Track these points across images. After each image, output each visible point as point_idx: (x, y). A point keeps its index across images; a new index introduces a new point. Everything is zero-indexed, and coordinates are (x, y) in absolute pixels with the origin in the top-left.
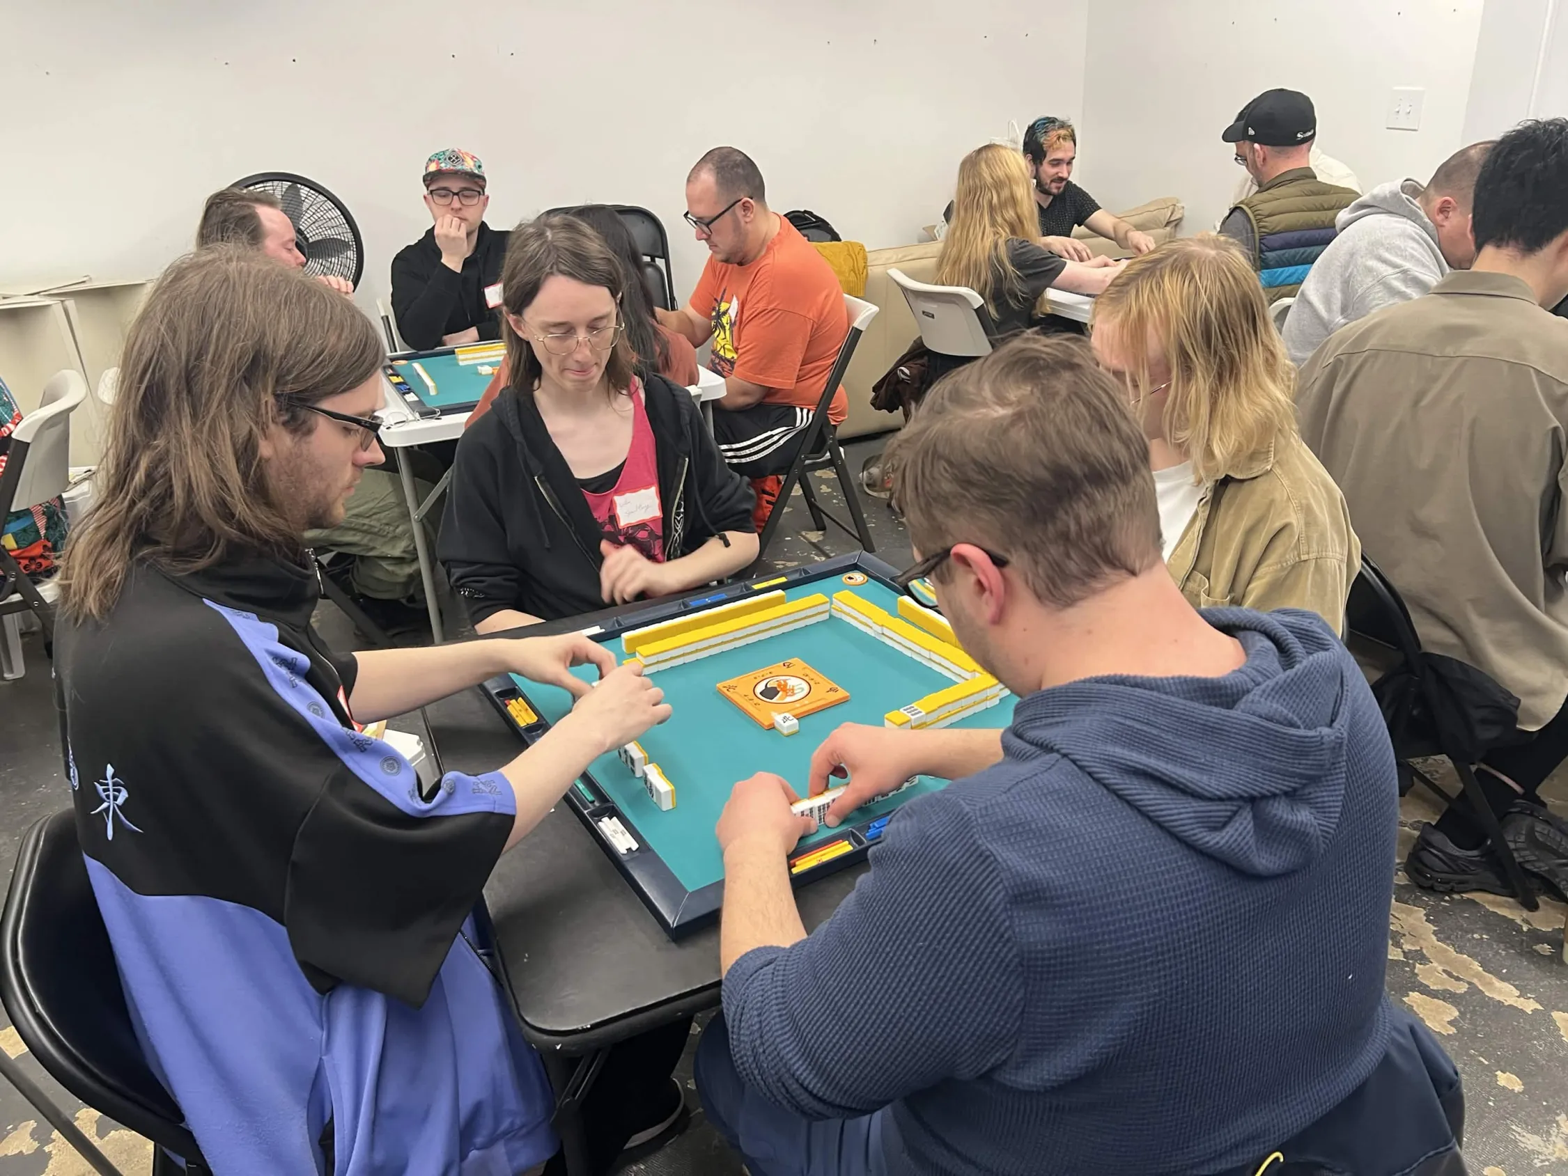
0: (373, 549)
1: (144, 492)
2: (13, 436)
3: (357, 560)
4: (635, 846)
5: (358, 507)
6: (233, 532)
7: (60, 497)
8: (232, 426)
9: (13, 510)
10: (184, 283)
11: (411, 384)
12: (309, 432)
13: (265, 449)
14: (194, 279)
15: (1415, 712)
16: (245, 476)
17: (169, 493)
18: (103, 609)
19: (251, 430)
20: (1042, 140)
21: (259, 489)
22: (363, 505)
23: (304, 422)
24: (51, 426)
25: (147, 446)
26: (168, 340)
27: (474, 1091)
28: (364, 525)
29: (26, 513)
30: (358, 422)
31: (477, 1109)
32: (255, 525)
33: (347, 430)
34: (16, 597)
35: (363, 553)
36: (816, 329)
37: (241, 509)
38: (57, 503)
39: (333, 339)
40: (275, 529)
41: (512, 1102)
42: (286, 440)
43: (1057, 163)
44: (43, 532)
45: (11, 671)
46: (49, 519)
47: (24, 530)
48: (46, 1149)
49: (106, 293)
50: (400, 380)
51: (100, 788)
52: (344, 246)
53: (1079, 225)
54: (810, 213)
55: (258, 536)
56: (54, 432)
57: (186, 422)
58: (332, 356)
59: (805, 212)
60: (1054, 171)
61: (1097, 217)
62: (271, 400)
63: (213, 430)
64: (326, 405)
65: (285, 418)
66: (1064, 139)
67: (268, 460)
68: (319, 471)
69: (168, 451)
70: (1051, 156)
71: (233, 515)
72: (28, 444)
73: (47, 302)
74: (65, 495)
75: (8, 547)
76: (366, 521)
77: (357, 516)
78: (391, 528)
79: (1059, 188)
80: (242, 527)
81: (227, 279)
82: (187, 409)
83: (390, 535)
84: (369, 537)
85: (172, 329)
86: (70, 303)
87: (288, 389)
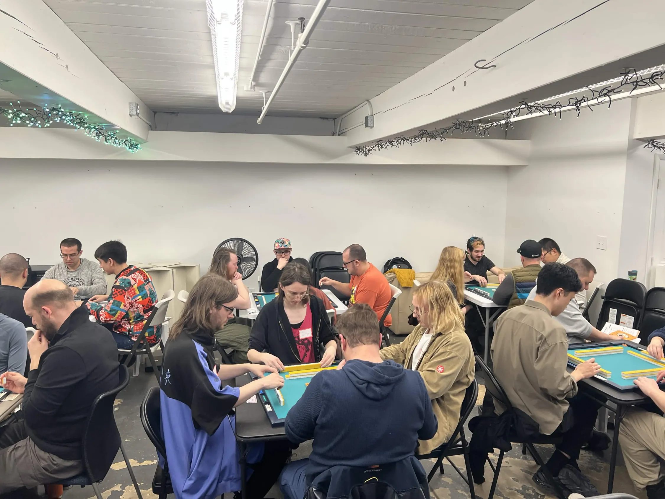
0: (240, 348)
1: (188, 317)
2: (155, 306)
3: (236, 351)
4: (271, 410)
5: (238, 335)
6: (201, 326)
7: (161, 324)
8: (206, 306)
9: (150, 326)
10: (203, 280)
11: (260, 302)
12: (220, 309)
13: (211, 312)
14: (206, 279)
15: (511, 426)
16: (206, 316)
17: (192, 317)
18: (175, 338)
19: (209, 308)
20: (472, 244)
21: (208, 319)
22: (240, 335)
23: (219, 307)
24: (164, 304)
25: (190, 309)
26: (199, 290)
27: (226, 463)
28: (239, 341)
29: (152, 327)
30: (229, 308)
31: (225, 468)
32: (205, 325)
33: (227, 310)
34: (144, 350)
35: (237, 349)
36: (379, 297)
37: (204, 322)
38: (160, 325)
39: (228, 292)
40: (209, 327)
41: (234, 470)
42: (215, 310)
43: (477, 251)
44: (155, 333)
45: (135, 374)
46: (157, 329)
47: (151, 332)
48: (123, 491)
49: (184, 268)
50: (257, 300)
51: (166, 374)
52: (253, 259)
53: (489, 271)
54: (403, 259)
55: (205, 328)
56: (165, 306)
57: (198, 305)
58: (227, 295)
59: (401, 258)
60: (476, 254)
61: (493, 269)
62: (214, 302)
63: (202, 307)
64: (224, 305)
65: (216, 306)
66: (479, 244)
67: (211, 314)
68: (220, 318)
69: (194, 310)
70: (475, 249)
71: (202, 323)
72: (158, 308)
73: (168, 269)
74: (162, 324)
75: (146, 336)
76: (240, 340)
77: (237, 338)
78: (246, 343)
79: (479, 259)
80: (203, 325)
81: (211, 280)
82: (199, 302)
83: (245, 345)
84: (239, 345)
85: (200, 287)
86: (174, 270)
87: (217, 301)
